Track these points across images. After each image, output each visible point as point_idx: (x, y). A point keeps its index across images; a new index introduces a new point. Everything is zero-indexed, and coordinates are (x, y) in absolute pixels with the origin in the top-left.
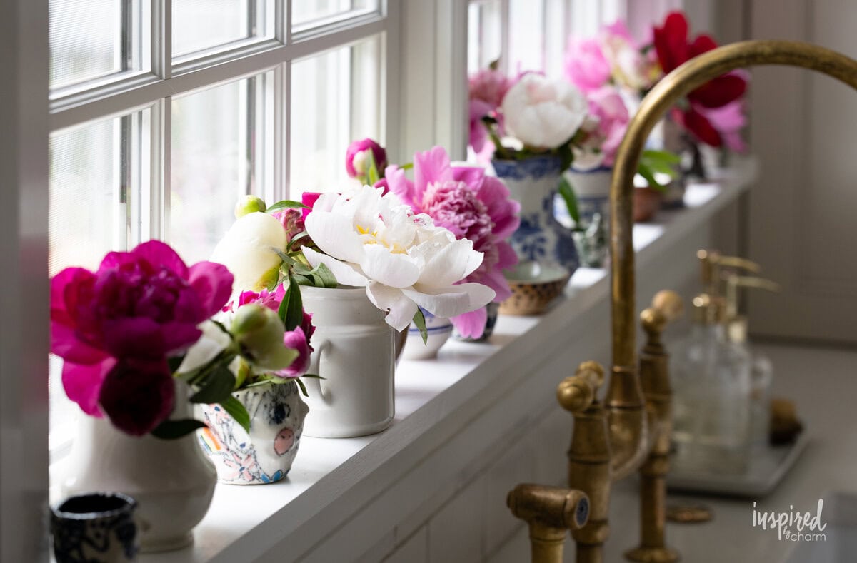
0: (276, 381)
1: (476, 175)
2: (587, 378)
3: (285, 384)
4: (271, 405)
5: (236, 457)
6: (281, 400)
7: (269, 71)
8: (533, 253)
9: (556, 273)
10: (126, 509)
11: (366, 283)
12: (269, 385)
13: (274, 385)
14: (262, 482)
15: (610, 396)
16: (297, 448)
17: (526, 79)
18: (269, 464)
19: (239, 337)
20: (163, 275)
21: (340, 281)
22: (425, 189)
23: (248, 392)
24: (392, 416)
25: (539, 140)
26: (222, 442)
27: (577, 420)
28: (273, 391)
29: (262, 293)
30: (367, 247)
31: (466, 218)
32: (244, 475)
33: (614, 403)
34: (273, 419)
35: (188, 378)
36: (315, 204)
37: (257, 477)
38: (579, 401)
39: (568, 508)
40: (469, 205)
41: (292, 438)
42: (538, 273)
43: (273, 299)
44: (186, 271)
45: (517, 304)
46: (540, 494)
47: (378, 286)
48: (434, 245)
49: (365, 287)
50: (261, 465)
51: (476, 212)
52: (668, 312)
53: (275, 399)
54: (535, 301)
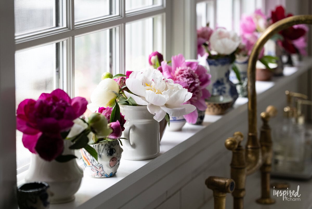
0: (109, 140)
1: (195, 64)
2: (236, 138)
3: (114, 141)
4: (108, 149)
5: (96, 168)
6: (112, 147)
7: (117, 27)
8: (221, 92)
9: (229, 100)
10: (44, 188)
11: (147, 104)
12: (107, 141)
13: (109, 142)
14: (106, 177)
15: (248, 144)
16: (119, 164)
17: (218, 30)
18: (108, 171)
19: (91, 124)
20: (61, 102)
21: (138, 103)
22: (175, 69)
23: (99, 144)
24: (158, 152)
25: (223, 52)
26: (90, 162)
27: (234, 153)
28: (109, 144)
29: (107, 108)
30: (147, 91)
31: (190, 80)
32: (99, 174)
33: (249, 146)
34: (109, 154)
35: (72, 139)
36: (130, 75)
37: (104, 175)
38: (232, 146)
39: (227, 185)
40: (191, 75)
41: (116, 161)
42: (222, 99)
43: (110, 110)
44: (70, 100)
45: (214, 111)
46: (217, 180)
47: (152, 105)
48: (172, 90)
49: (147, 106)
50: (105, 171)
51: (194, 78)
52: (271, 114)
53: (109, 147)
54: (220, 110)
